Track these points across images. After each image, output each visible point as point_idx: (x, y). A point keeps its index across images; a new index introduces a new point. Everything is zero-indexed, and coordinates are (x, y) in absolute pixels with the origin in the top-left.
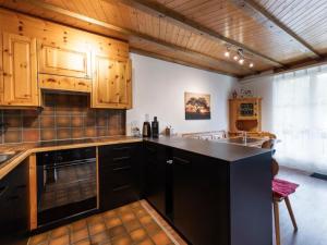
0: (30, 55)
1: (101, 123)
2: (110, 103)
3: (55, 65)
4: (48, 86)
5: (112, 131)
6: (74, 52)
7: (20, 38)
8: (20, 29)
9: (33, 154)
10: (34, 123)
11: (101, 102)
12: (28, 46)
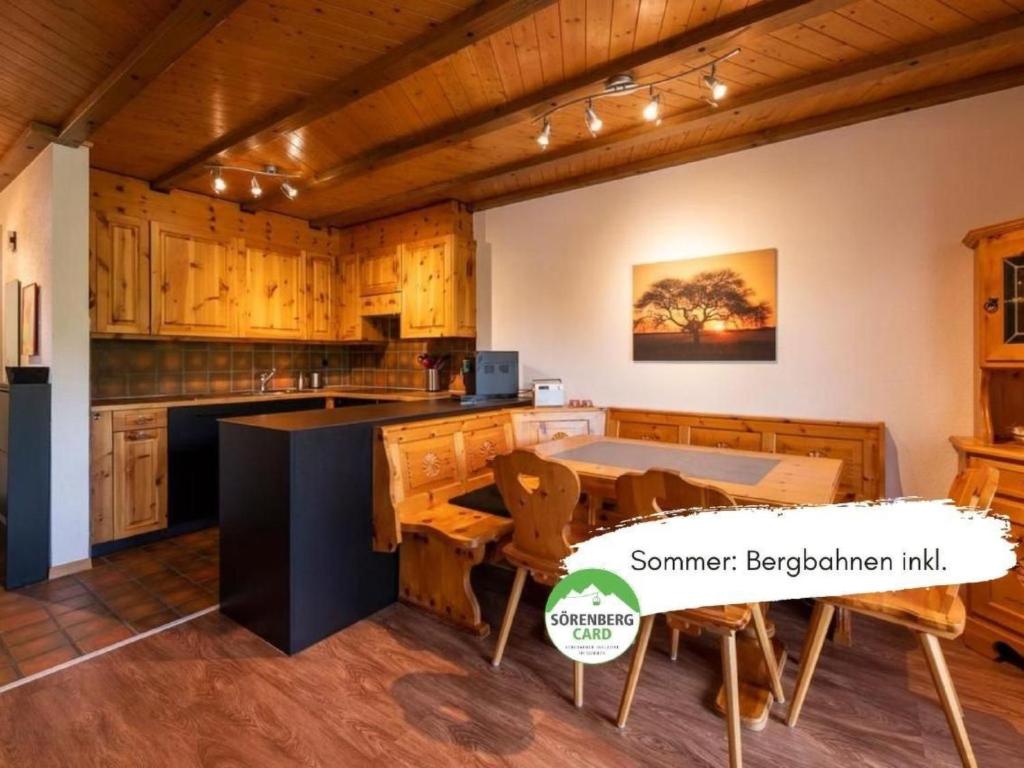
3: (370, 283)
6: (387, 254)
7: (350, 258)
10: (385, 362)
12: (353, 265)
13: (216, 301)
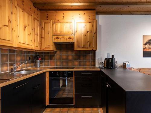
0: (50, 28)
1: (82, 58)
2: (84, 47)
3: (59, 31)
4: (56, 41)
5: (87, 63)
6: (67, 22)
7: (47, 21)
8: (47, 17)
9: (48, 71)
10: (54, 58)
11: (79, 47)
12: (49, 24)
13: (7, 27)
